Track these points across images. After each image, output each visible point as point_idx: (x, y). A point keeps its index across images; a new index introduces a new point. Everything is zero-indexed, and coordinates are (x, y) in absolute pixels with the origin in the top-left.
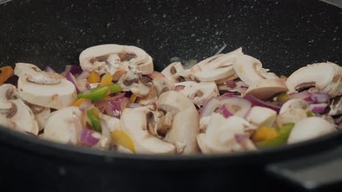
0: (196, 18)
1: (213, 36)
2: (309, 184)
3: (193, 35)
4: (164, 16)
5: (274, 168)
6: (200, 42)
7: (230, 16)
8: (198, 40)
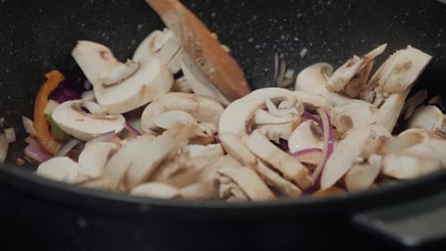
0: (255, 18)
1: (277, 41)
2: (410, 240)
3: (251, 40)
4: (213, 15)
5: (362, 219)
6: (261, 49)
7: (299, 15)
8: (257, 47)
